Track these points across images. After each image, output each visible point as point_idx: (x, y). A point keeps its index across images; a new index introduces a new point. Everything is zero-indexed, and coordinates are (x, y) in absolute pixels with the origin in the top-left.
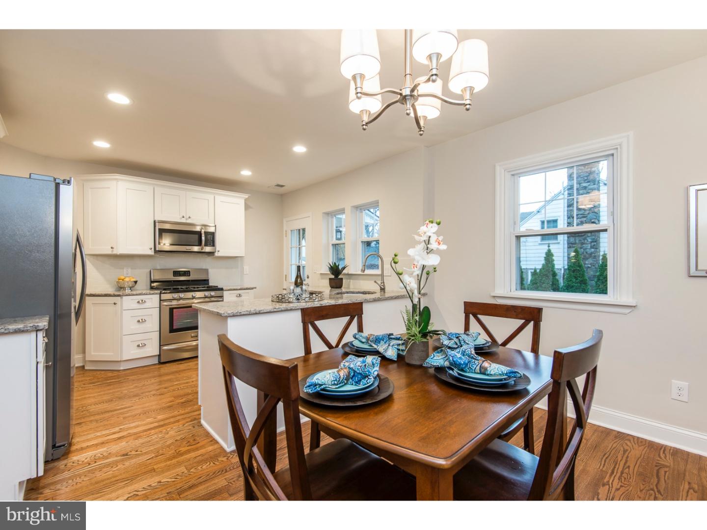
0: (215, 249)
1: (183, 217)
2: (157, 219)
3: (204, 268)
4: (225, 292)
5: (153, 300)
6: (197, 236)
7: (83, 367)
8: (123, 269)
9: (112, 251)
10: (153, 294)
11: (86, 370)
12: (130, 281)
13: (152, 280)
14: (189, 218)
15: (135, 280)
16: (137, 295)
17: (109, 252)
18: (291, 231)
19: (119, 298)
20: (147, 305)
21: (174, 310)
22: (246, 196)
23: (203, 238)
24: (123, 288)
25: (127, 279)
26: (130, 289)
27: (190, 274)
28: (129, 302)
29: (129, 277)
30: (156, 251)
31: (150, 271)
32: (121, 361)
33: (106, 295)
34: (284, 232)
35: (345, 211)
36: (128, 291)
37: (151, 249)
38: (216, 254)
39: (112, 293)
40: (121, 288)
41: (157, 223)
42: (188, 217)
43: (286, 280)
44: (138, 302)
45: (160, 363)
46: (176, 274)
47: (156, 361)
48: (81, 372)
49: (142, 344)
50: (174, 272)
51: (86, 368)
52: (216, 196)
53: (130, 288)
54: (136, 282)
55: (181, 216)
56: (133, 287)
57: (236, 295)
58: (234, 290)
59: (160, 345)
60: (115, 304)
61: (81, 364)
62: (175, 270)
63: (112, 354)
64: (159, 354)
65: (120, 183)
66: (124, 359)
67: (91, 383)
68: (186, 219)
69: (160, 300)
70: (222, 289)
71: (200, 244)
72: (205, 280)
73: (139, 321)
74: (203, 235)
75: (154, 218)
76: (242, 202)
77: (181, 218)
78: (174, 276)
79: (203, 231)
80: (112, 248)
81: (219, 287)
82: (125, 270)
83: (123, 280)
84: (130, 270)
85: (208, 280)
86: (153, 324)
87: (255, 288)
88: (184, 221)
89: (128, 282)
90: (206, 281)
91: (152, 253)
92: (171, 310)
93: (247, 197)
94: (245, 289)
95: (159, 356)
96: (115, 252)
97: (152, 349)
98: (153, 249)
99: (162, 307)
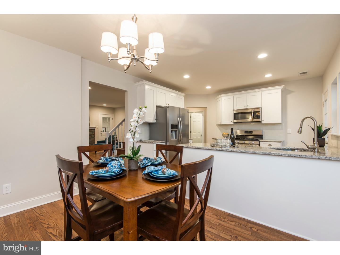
0: (261, 120)
2: (234, 109)
4: (261, 142)
8: (227, 130)
12: (226, 134)
13: (237, 135)
14: (248, 106)
23: (253, 115)
27: (252, 132)
38: (263, 122)
41: (234, 111)
50: (245, 131)
54: (228, 135)
56: (228, 137)
57: (268, 145)
58: (266, 142)
62: (246, 130)
68: (247, 107)
70: (258, 141)
72: (260, 136)
74: (253, 113)
76: (279, 91)
77: (244, 107)
78: (245, 133)
79: (253, 111)
80: (220, 122)
85: (262, 136)
88: (246, 108)
96: (221, 124)
98: (233, 122)
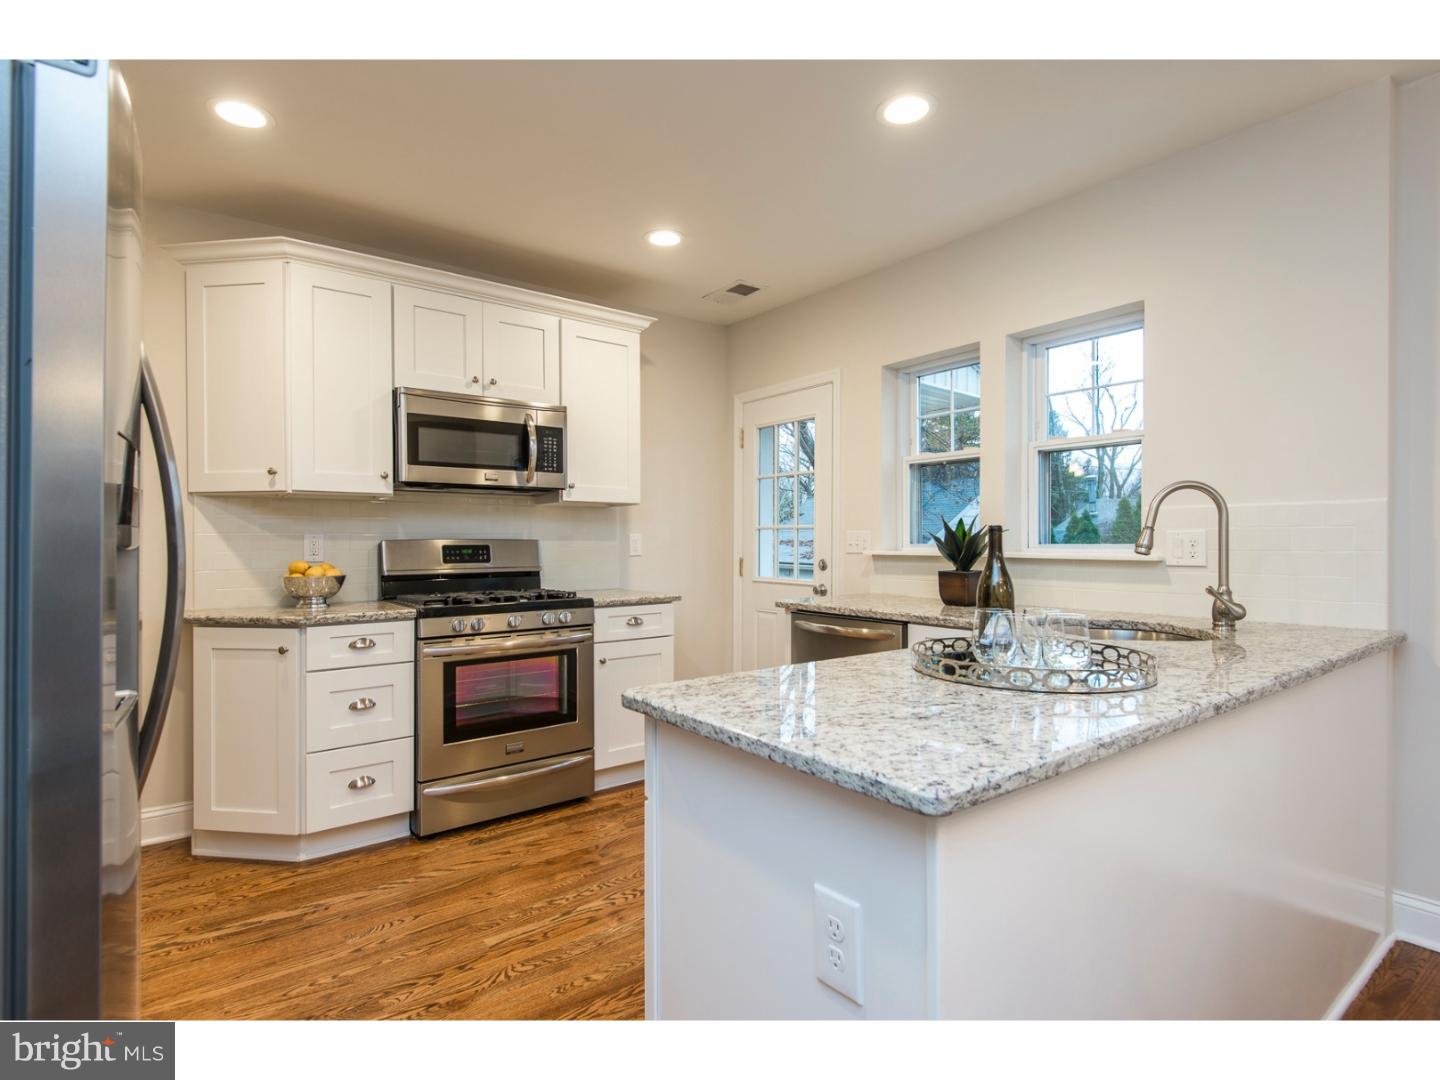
0: (565, 479)
1: (476, 380)
2: (400, 384)
3: (525, 538)
4: (598, 612)
5: (395, 636)
6: (512, 441)
7: (186, 843)
8: (303, 538)
9: (272, 483)
10: (396, 619)
11: (196, 858)
12: (324, 575)
13: (386, 574)
14: (493, 382)
15: (338, 573)
16: (348, 622)
17: (262, 484)
18: (760, 429)
19: (295, 632)
20: (380, 653)
21: (458, 669)
22: (644, 322)
23: (533, 446)
24: (304, 598)
25: (316, 572)
26: (325, 602)
27: (488, 554)
28: (324, 645)
29: (321, 563)
30: (399, 485)
31: (380, 546)
32: (300, 836)
33: (255, 623)
34: (737, 434)
35: (983, 354)
36: (316, 609)
37: (385, 477)
38: (567, 496)
39: (272, 616)
40: (298, 598)
41: (403, 399)
42: (487, 381)
43: (741, 574)
44: (353, 646)
45: (417, 838)
46: (450, 555)
47: (402, 831)
48: (181, 869)
49: (362, 779)
50: (445, 547)
51: (196, 851)
52: (565, 322)
53: (325, 599)
54: (341, 580)
55: (471, 378)
56: (333, 594)
57: (626, 620)
58: (623, 604)
59: (416, 782)
60: (282, 651)
61: (180, 835)
63: (275, 812)
64: (412, 809)
65: (295, 267)
66: (308, 832)
67: (209, 926)
68: (485, 388)
69: (417, 639)
70: (588, 603)
71: (522, 462)
72: (528, 574)
73: (353, 707)
74: (533, 438)
75: (393, 384)
76: (633, 341)
77: (468, 386)
78: (445, 561)
79: (532, 424)
80: (271, 472)
81: (579, 595)
82: (307, 542)
83: (304, 574)
84: (321, 543)
85: (537, 574)
86: (395, 716)
87: (678, 598)
88: (477, 391)
89: (318, 580)
90: (532, 577)
91: (386, 488)
92: (449, 669)
93: (647, 324)
94: (650, 603)
95: (414, 815)
96: (278, 487)
97: (394, 795)
98: (391, 479)
99: (422, 661)
